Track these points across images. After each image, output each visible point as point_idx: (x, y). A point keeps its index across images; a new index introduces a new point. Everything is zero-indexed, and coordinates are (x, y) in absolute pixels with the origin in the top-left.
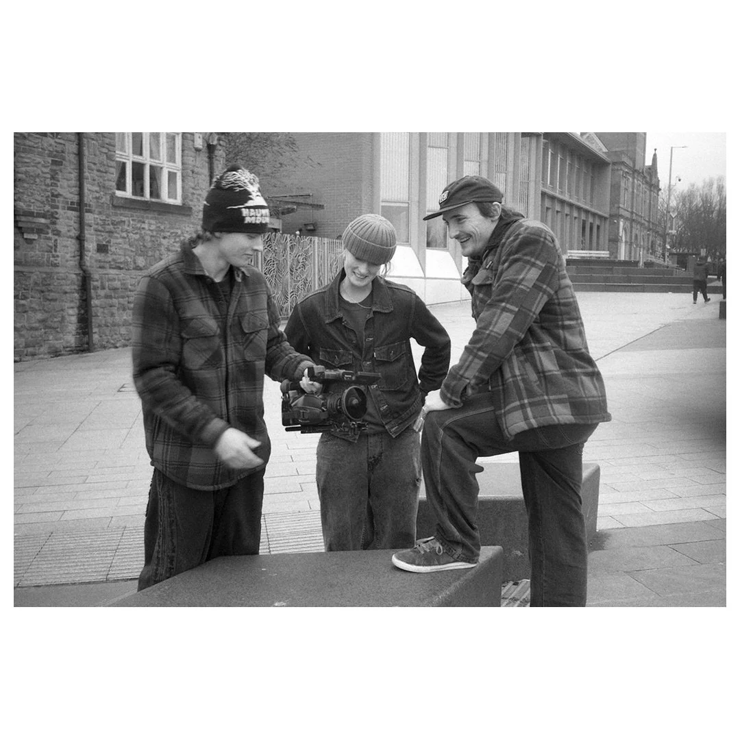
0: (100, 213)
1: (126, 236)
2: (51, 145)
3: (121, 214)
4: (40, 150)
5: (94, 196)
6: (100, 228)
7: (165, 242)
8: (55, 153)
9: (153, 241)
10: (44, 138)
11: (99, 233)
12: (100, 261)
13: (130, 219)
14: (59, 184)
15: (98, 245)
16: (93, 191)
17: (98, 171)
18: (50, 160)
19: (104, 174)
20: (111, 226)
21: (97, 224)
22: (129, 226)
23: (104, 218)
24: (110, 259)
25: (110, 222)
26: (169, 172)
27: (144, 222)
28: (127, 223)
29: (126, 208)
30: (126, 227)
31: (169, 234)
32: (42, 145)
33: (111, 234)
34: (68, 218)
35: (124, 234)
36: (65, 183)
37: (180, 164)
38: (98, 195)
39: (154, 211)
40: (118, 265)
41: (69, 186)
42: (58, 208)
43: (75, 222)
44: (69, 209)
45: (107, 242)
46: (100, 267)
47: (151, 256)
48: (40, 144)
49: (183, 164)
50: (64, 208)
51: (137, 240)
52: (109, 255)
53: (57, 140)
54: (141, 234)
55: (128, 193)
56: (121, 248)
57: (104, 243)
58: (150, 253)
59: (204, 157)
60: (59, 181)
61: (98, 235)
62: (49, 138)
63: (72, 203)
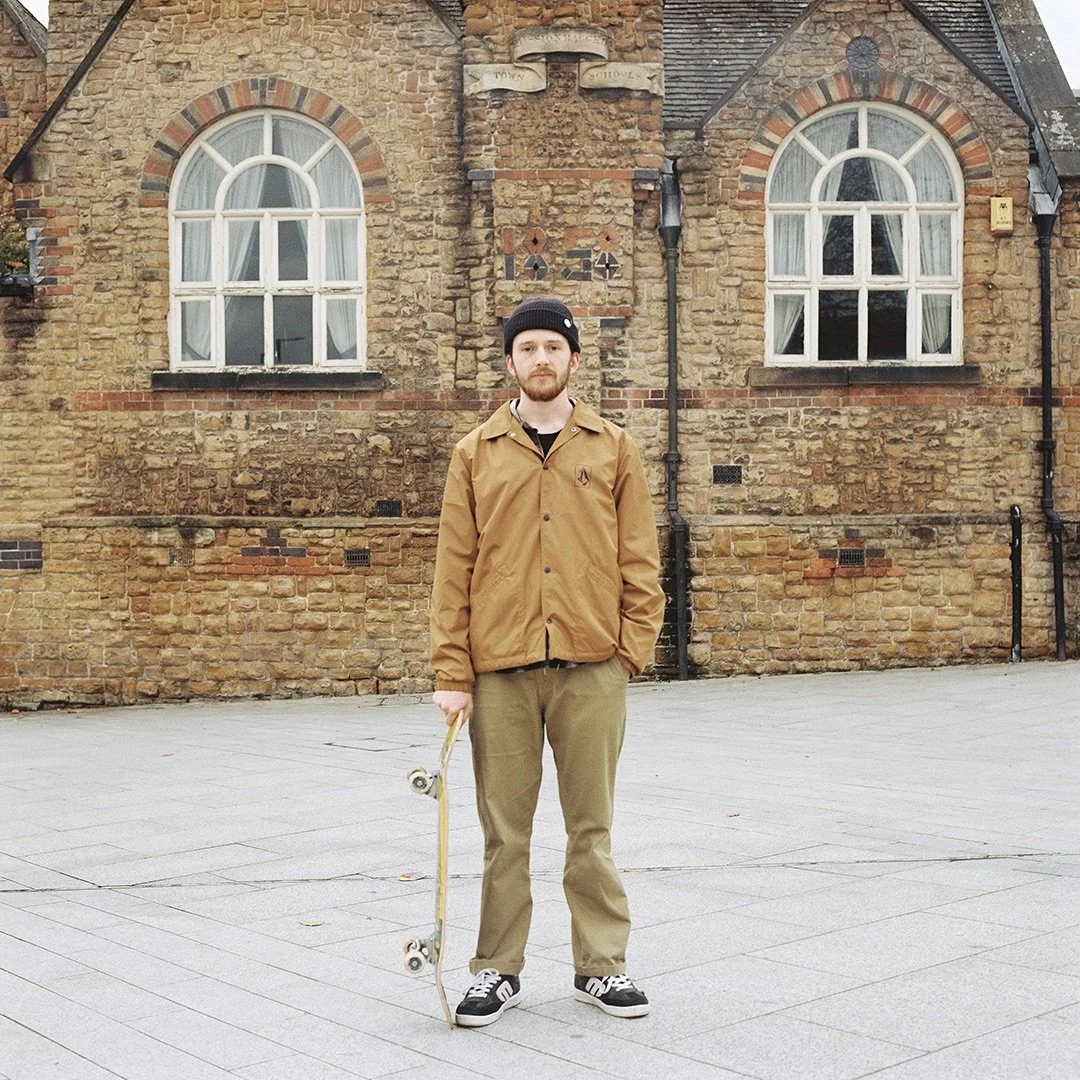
0: (723, 406)
1: (787, 445)
2: (598, 294)
3: (775, 403)
4: (578, 306)
5: (707, 374)
6: (721, 435)
7: (896, 450)
8: (608, 306)
9: (862, 450)
10: (584, 283)
11: (718, 445)
12: (719, 500)
13: (802, 409)
14: (627, 361)
15: (715, 469)
16: (704, 365)
17: (718, 323)
18: (597, 320)
19: (732, 328)
20: (751, 429)
21: (716, 428)
22: (796, 424)
23: (732, 413)
24: (745, 495)
25: (747, 422)
26: (925, 298)
27: (837, 413)
28: (791, 419)
29: (788, 389)
30: (790, 428)
31: (908, 432)
32: (581, 298)
33: (749, 445)
34: (646, 422)
35: (783, 443)
36: (641, 358)
37: (961, 274)
38: (715, 371)
39: (868, 386)
40: (764, 505)
41: (648, 362)
42: (623, 405)
43: (662, 430)
44: (648, 405)
45: (737, 462)
46: (720, 512)
47: (857, 482)
48: (577, 296)
49: (966, 273)
50: (637, 405)
51: (818, 454)
52: (742, 486)
53: (611, 283)
54: (825, 439)
55: (810, 357)
56: (776, 472)
57: (732, 464)
58: (852, 477)
59: (1025, 247)
60: (625, 356)
61: (714, 450)
62: (597, 282)
63: (655, 394)
